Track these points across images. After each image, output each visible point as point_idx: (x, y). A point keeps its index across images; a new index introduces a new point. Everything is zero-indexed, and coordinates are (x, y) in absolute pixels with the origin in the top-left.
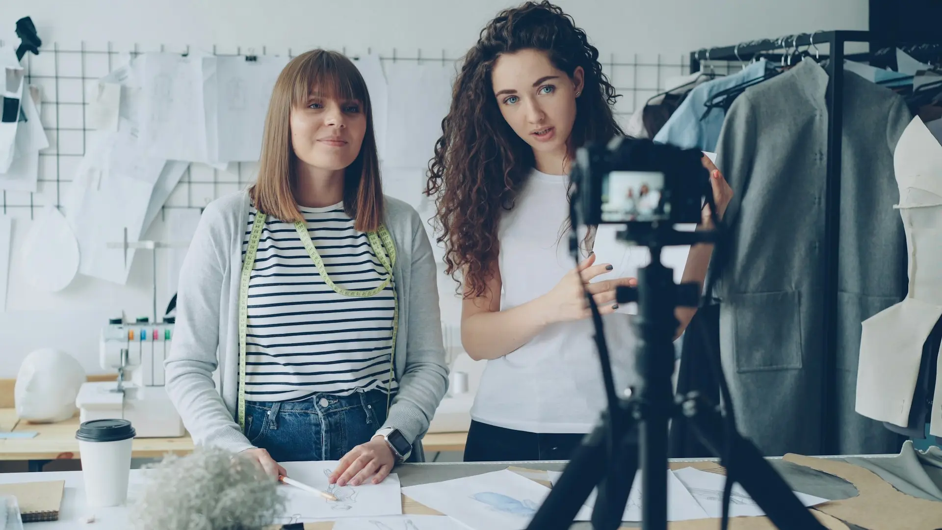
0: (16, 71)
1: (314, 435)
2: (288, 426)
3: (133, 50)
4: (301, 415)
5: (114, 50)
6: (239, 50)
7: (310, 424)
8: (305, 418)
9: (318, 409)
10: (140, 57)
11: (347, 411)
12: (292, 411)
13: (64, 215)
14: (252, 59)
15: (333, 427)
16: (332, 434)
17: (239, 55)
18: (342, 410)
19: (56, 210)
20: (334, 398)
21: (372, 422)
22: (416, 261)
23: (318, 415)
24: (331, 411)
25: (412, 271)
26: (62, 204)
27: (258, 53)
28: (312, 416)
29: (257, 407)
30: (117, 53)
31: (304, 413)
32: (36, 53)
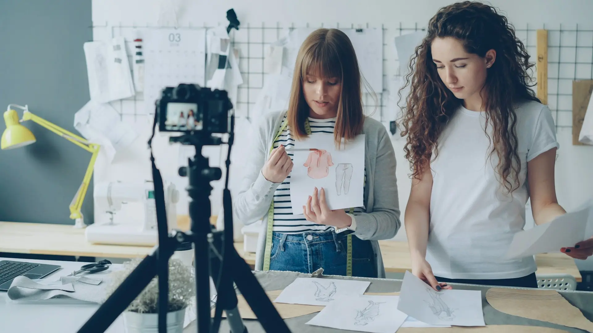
0: (226, 40)
1: (303, 256)
2: (290, 250)
3: (291, 26)
4: (297, 244)
5: (280, 26)
6: (352, 25)
7: (301, 250)
8: (299, 246)
9: (305, 241)
10: (295, 31)
11: (324, 243)
12: (293, 241)
13: (251, 122)
14: (360, 31)
15: (314, 253)
16: (313, 256)
17: (352, 28)
18: (321, 243)
19: (246, 120)
20: (316, 235)
21: (340, 251)
22: (380, 156)
23: (305, 245)
24: (314, 243)
25: (376, 162)
26: (250, 116)
27: (364, 27)
28: (303, 245)
29: (276, 237)
30: (282, 28)
31: (298, 243)
32: (237, 29)
